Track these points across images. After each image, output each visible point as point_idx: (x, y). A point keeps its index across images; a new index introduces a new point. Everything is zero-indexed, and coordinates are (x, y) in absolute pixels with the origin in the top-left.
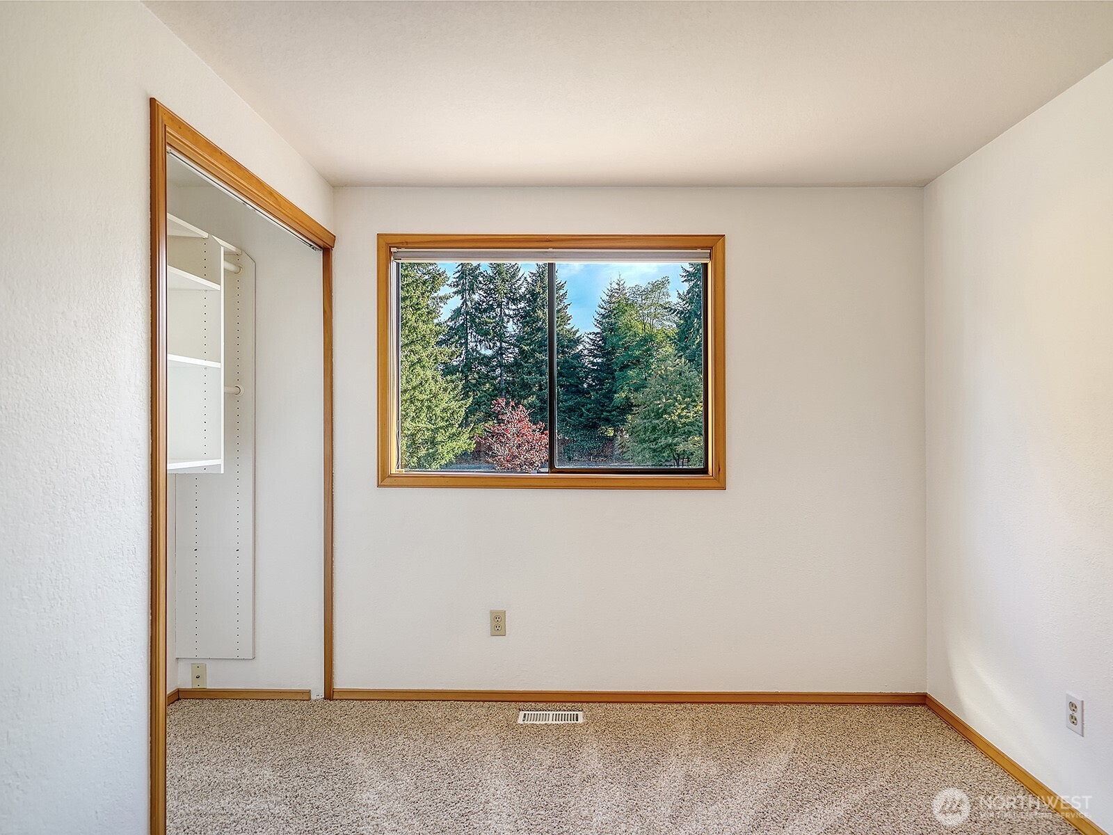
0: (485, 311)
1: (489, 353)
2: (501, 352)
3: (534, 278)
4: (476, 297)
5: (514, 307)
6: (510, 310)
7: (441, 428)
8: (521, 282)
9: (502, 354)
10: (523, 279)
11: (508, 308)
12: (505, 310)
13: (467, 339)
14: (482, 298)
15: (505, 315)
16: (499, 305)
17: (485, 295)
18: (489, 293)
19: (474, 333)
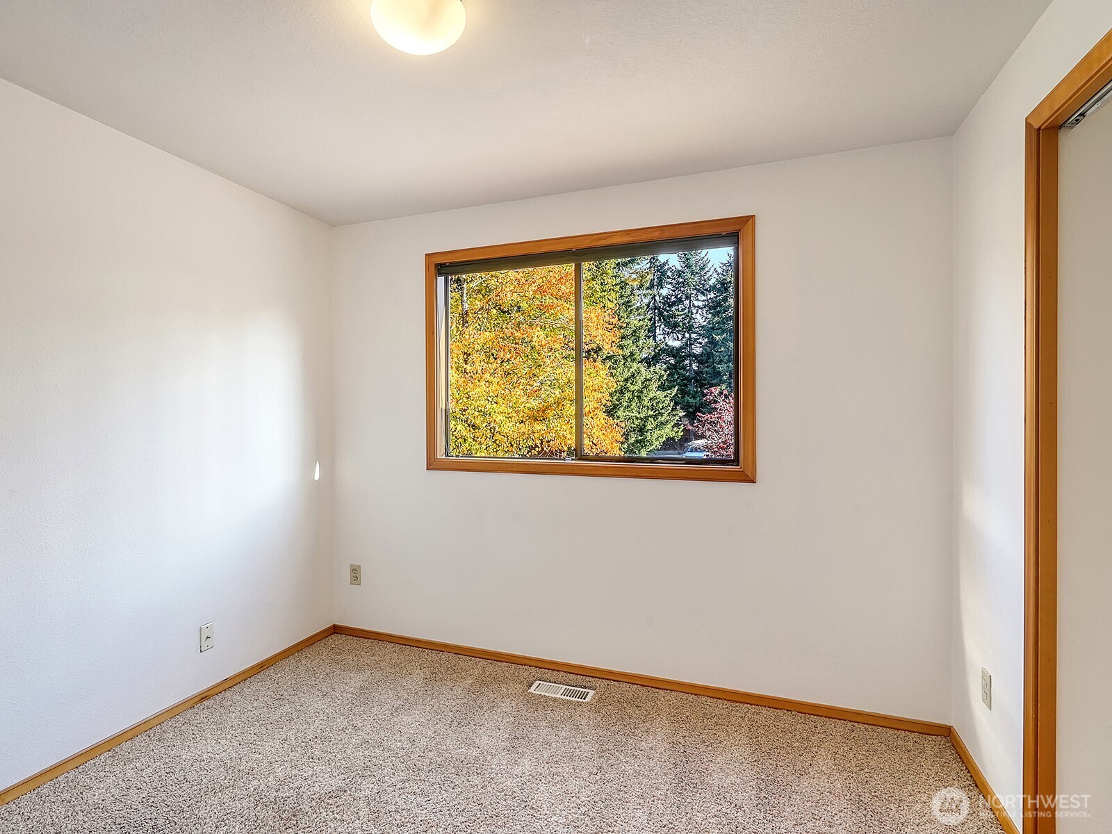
0: (674, 304)
1: (677, 344)
2: (690, 343)
3: (725, 267)
4: (664, 292)
5: (704, 298)
6: (700, 300)
7: (651, 416)
8: (710, 273)
9: (691, 344)
10: (712, 270)
11: (698, 300)
12: (694, 302)
13: (655, 333)
14: (671, 292)
15: (695, 307)
16: (688, 298)
17: (673, 289)
18: (677, 286)
19: (663, 326)
